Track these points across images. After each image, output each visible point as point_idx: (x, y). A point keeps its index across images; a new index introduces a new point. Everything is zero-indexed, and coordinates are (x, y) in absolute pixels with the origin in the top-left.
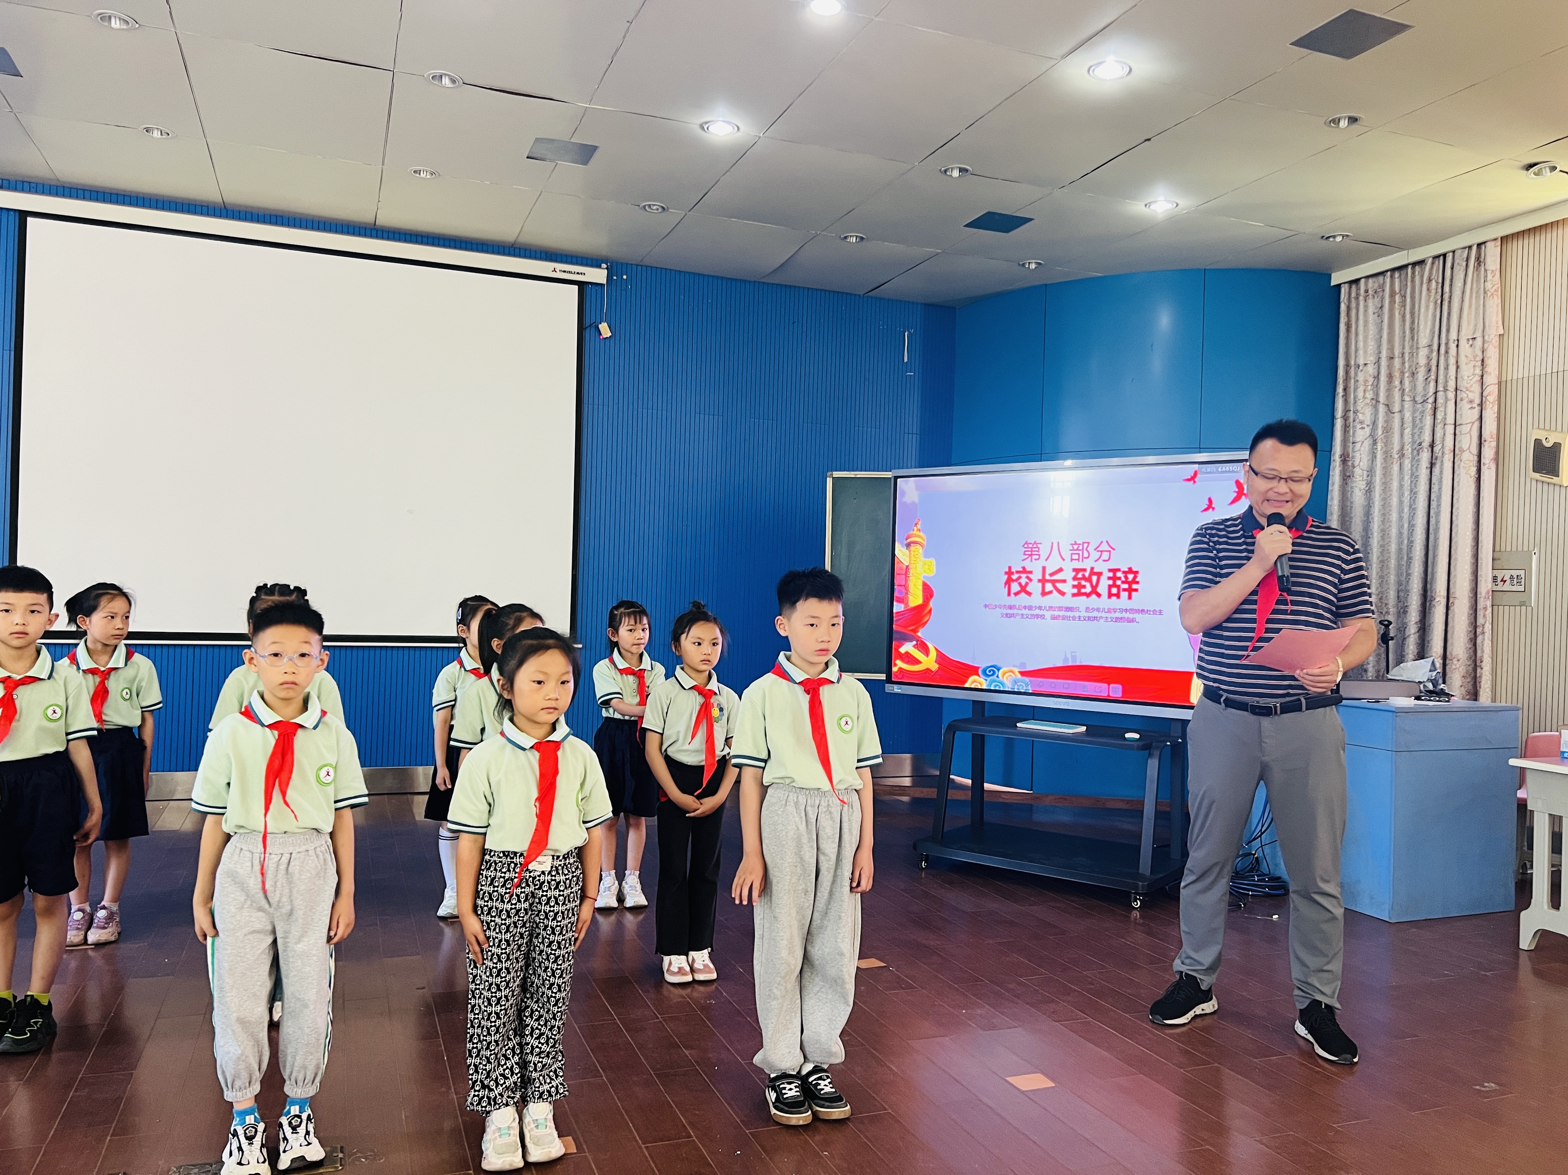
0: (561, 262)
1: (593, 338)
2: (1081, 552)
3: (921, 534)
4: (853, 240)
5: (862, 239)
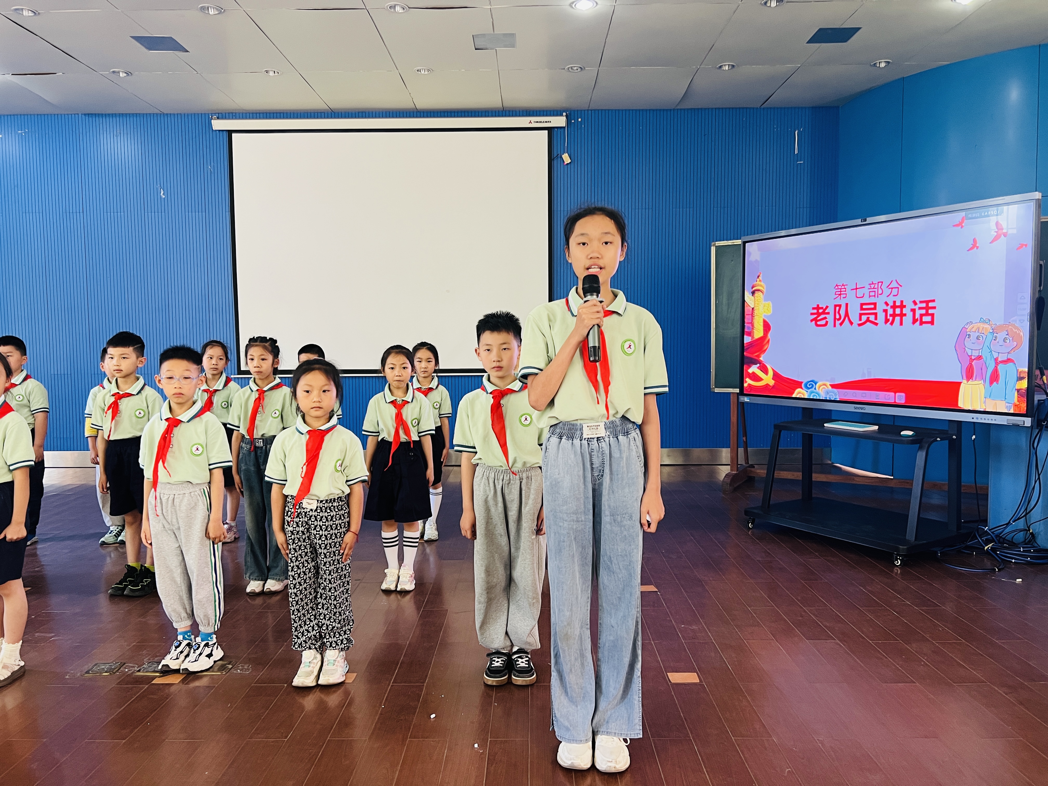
0: (535, 116)
1: (558, 165)
2: (876, 290)
3: (762, 283)
4: (727, 68)
5: (733, 66)
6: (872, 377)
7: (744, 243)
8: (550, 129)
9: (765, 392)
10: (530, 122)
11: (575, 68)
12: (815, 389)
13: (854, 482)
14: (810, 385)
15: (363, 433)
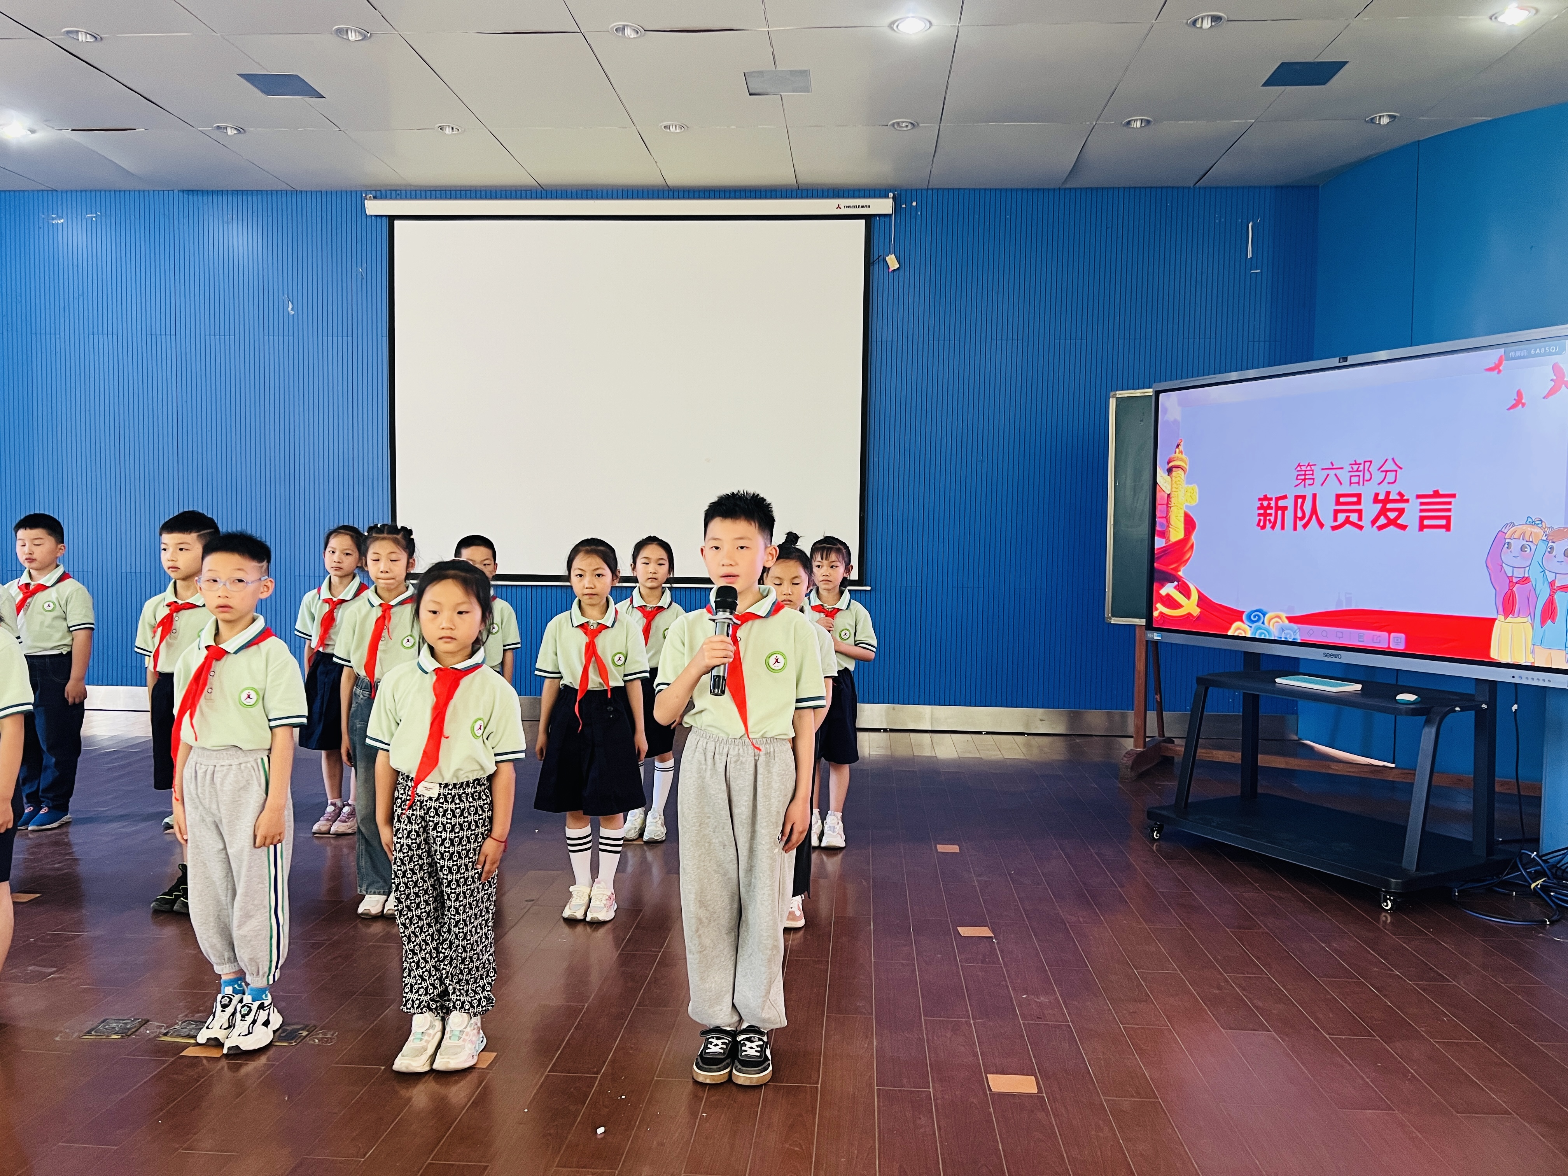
0: (843, 197)
1: (881, 273)
2: (1361, 474)
3: (1183, 456)
4: (1138, 124)
5: (1148, 122)
6: (1353, 607)
7: (1157, 393)
8: (868, 218)
9: (1186, 623)
10: (839, 207)
11: (904, 125)
12: (1263, 623)
13: (1330, 772)
14: (1255, 617)
15: (537, 673)
